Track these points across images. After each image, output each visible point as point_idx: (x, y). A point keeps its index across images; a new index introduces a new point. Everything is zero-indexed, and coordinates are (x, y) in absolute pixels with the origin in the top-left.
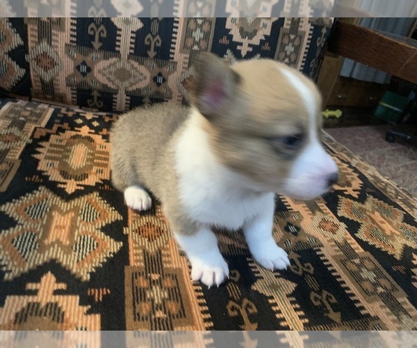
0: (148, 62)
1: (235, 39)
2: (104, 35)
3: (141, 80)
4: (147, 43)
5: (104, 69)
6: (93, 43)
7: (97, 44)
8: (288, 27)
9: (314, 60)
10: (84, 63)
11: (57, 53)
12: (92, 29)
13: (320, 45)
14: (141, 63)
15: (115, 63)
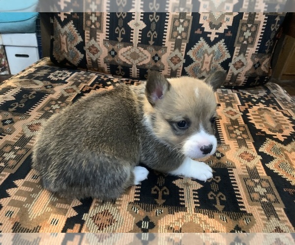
0: (150, 48)
1: (206, 30)
2: (124, 33)
3: (145, 59)
4: (148, 36)
5: (124, 53)
6: (118, 38)
7: (120, 39)
8: (247, 19)
9: (269, 41)
10: (113, 50)
11: (99, 46)
12: (117, 30)
13: (274, 30)
14: (145, 49)
15: (130, 49)
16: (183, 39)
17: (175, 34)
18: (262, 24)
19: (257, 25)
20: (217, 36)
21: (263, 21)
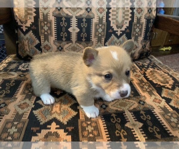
0: (83, 43)
1: (115, 30)
2: (66, 36)
3: (81, 50)
4: (81, 36)
5: (67, 47)
6: (63, 39)
7: (64, 39)
8: (136, 22)
9: (149, 33)
10: (60, 46)
11: (51, 44)
12: (62, 34)
13: (151, 26)
14: (80, 44)
15: (71, 45)
16: (102, 36)
17: (97, 33)
18: (144, 24)
19: (142, 25)
20: (121, 33)
21: (144, 22)
